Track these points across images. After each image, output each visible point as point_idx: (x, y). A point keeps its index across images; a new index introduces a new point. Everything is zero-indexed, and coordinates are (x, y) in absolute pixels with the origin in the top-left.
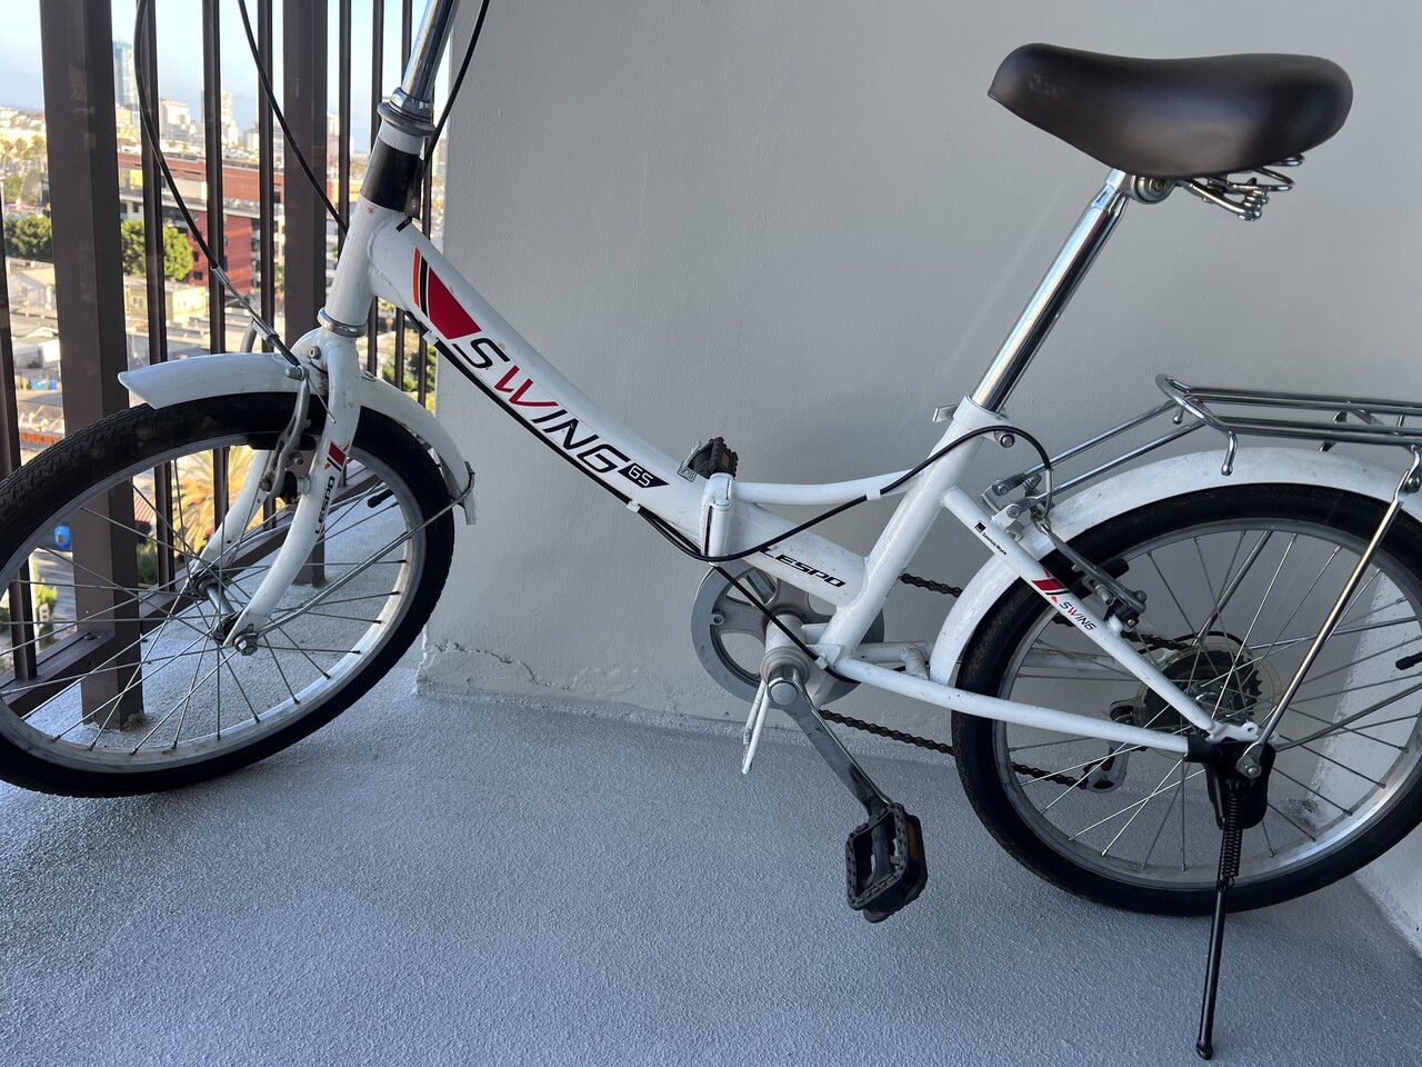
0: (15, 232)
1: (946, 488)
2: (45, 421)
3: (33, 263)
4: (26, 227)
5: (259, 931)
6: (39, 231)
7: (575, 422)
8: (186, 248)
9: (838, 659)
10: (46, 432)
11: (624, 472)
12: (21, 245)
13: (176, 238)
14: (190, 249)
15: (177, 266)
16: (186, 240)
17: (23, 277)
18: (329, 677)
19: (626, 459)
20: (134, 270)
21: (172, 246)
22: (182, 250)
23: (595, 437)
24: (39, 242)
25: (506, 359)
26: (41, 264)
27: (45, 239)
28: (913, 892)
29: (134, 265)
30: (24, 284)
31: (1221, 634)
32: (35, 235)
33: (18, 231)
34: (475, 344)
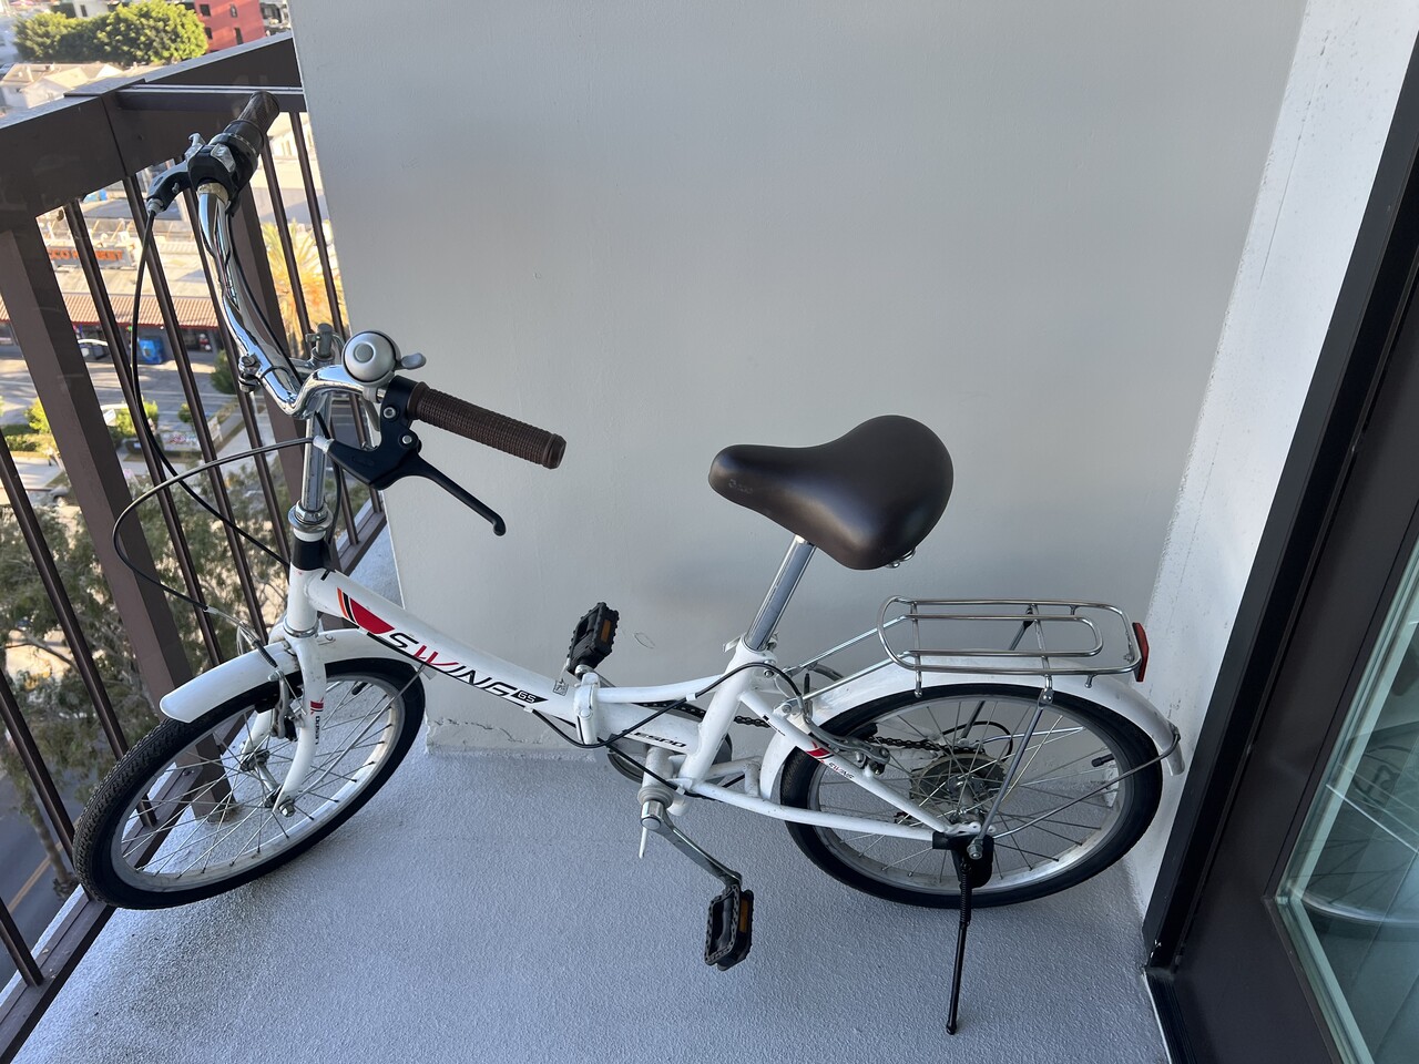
0: (26, 35)
1: (740, 692)
2: (104, 236)
3: (53, 67)
4: (36, 27)
5: (332, 994)
6: (49, 29)
7: (473, 672)
8: (197, 26)
9: (693, 785)
10: (109, 247)
11: (516, 696)
12: (36, 48)
13: (184, 15)
14: (202, 26)
15: (193, 47)
16: (195, 17)
17: (46, 83)
18: (355, 781)
19: (515, 689)
20: (152, 58)
21: (183, 26)
22: (194, 28)
23: (489, 679)
24: (53, 42)
25: (416, 643)
26: (60, 66)
27: (58, 37)
28: (742, 955)
29: (150, 53)
30: (49, 91)
31: (985, 723)
32: (47, 35)
33: (30, 32)
34: (393, 636)
